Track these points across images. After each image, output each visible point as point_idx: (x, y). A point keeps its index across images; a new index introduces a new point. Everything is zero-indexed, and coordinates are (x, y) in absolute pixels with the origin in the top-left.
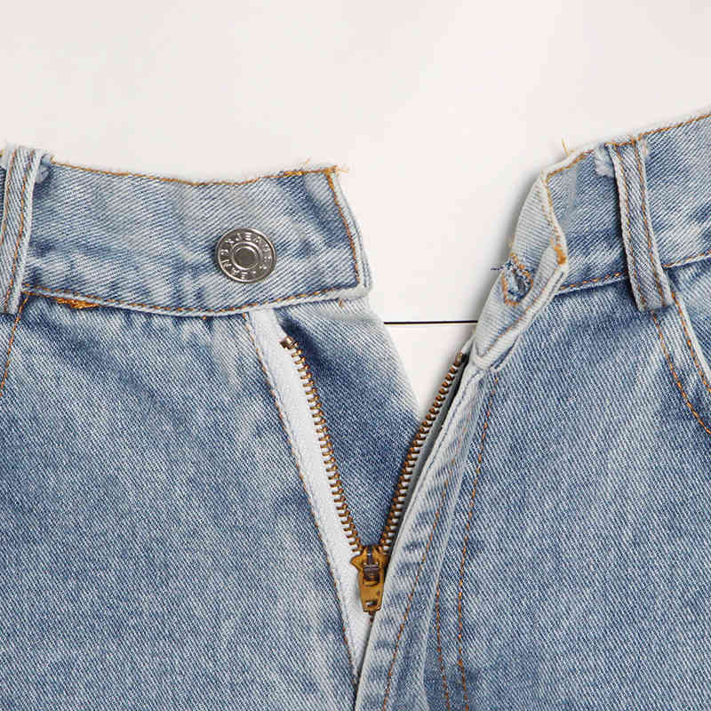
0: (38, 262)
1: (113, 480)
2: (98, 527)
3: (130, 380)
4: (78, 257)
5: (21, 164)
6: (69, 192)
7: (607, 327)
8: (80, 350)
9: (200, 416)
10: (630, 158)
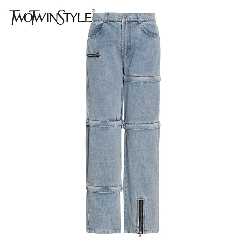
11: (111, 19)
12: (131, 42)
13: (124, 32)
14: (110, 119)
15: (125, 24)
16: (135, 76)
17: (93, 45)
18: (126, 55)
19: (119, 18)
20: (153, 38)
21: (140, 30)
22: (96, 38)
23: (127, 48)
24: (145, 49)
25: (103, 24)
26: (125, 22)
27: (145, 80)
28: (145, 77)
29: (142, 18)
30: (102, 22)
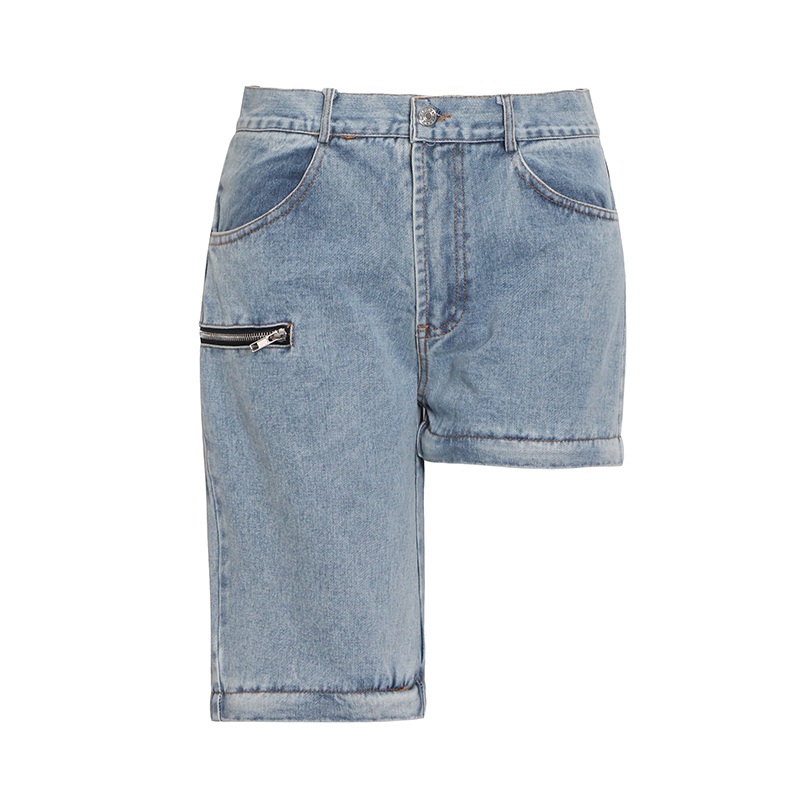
0: (334, 124)
1: (351, 204)
2: (344, 223)
3: (364, 164)
4: (348, 121)
5: (330, 92)
6: (345, 101)
7: (496, 155)
8: (347, 155)
9: (387, 177)
10: (507, 99)
11: (352, 124)
12: (466, 265)
13: (426, 206)
14: (361, 682)
15: (432, 158)
16: (497, 438)
17: (245, 278)
18: (438, 332)
19: (394, 121)
20: (589, 226)
21: (515, 187)
22: (263, 234)
23: (443, 293)
24: (545, 292)
25: (311, 151)
26: (429, 147)
27: (550, 457)
28: (552, 440)
29: (523, 123)
30: (309, 142)
